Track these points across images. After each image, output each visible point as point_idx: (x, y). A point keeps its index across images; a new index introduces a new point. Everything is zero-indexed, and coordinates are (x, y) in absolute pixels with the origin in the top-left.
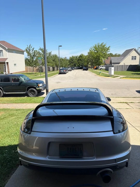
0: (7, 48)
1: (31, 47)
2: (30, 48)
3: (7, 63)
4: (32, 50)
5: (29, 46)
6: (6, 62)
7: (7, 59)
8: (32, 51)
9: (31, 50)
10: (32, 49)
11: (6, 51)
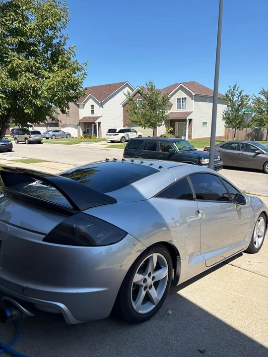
0: (193, 94)
1: (236, 89)
2: (235, 91)
3: (190, 120)
4: (239, 94)
5: (232, 88)
6: (188, 118)
7: (190, 113)
8: (239, 96)
9: (237, 96)
10: (237, 92)
11: (192, 99)
